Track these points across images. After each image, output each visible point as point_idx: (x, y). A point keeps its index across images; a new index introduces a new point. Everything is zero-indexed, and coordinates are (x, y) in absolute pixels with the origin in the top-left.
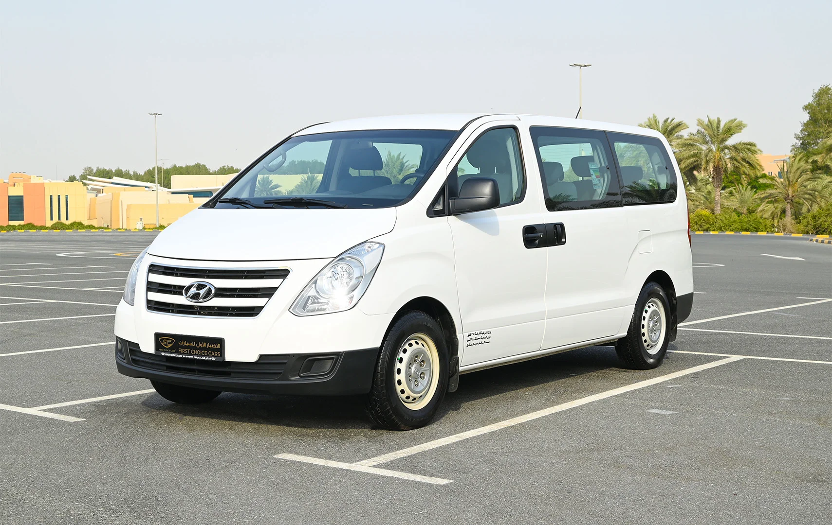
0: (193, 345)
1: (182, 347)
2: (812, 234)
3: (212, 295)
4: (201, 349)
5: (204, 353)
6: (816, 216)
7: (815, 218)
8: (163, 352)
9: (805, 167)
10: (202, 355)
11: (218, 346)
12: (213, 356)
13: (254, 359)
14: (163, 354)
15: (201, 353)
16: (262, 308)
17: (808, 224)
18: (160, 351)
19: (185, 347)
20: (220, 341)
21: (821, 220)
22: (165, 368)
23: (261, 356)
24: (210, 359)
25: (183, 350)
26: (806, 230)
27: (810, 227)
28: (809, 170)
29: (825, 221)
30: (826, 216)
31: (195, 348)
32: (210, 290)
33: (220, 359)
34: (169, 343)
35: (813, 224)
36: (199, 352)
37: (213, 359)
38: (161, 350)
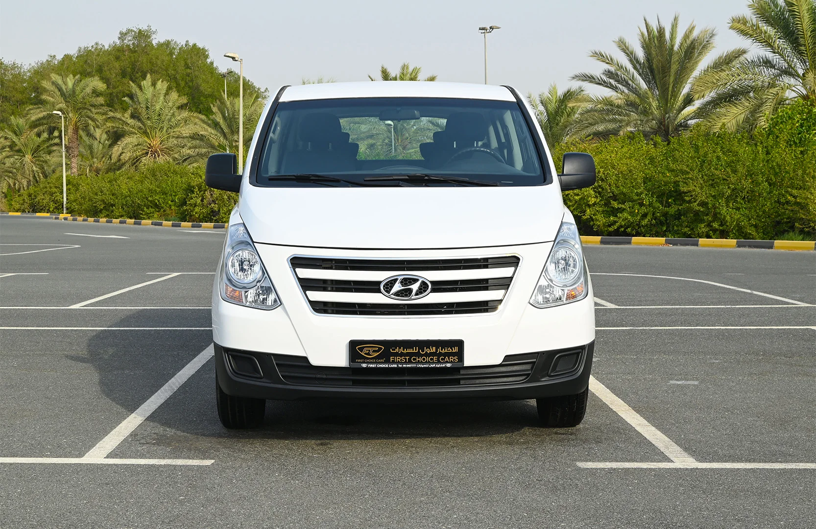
0: (414, 351)
1: (396, 354)
2: (28, 212)
3: (429, 290)
4: (427, 355)
5: (432, 359)
6: (32, 194)
7: (31, 196)
8: (364, 362)
9: (5, 143)
10: (429, 362)
11: (456, 350)
12: (447, 362)
13: (499, 361)
14: (364, 365)
15: (428, 359)
16: (500, 301)
17: (24, 202)
18: (357, 362)
19: (402, 355)
20: (460, 344)
21: (38, 198)
22: (351, 383)
23: (508, 358)
24: (444, 365)
25: (398, 359)
26: (22, 208)
27: (26, 205)
28: (7, 147)
29: (43, 199)
30: (44, 194)
31: (418, 355)
32: (424, 283)
33: (459, 365)
34: (374, 351)
35: (28, 202)
36: (424, 359)
37: (449, 365)
38: (359, 361)
